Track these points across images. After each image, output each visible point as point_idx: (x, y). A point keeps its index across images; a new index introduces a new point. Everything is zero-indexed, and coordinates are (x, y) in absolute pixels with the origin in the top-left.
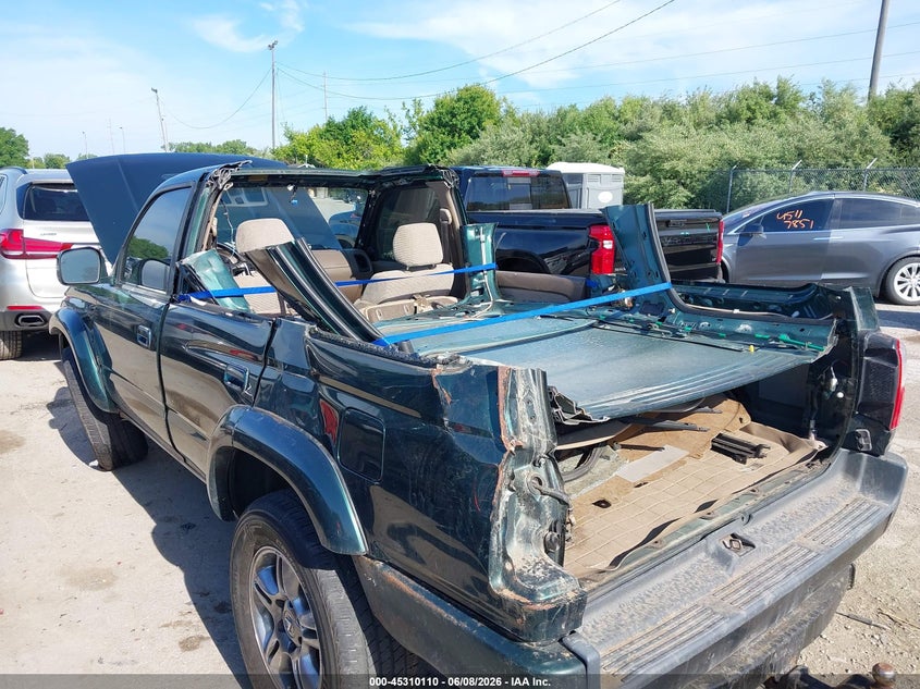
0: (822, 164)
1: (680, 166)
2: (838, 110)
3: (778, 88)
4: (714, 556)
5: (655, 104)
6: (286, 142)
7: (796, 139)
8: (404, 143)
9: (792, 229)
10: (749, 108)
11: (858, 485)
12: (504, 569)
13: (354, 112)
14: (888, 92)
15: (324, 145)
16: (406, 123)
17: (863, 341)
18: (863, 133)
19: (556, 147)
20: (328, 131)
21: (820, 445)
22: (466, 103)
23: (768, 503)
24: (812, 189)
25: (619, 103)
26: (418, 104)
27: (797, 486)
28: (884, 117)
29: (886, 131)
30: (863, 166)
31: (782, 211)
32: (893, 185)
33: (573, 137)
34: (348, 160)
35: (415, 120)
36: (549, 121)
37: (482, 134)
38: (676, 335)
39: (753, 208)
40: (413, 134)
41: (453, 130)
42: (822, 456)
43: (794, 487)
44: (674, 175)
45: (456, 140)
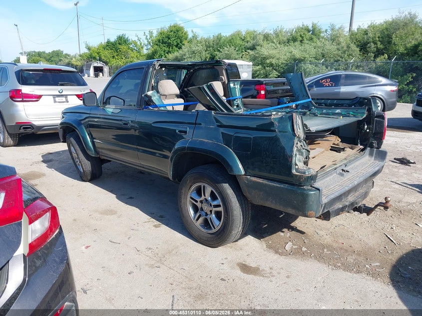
0: (332, 60)
1: (274, 61)
2: (337, 37)
3: (312, 27)
4: (338, 174)
5: (260, 34)
6: (86, 51)
7: (321, 49)
8: (145, 51)
9: (326, 86)
10: (301, 36)
11: (373, 158)
12: (296, 168)
13: (119, 36)
14: (358, 29)
15: (106, 53)
16: (146, 42)
17: (374, 113)
18: (348, 47)
19: (218, 53)
20: (108, 46)
21: (362, 147)
22: (174, 32)
23: (350, 162)
24: (329, 71)
25: (244, 33)
26: (151, 33)
27: (357, 158)
28: (356, 40)
29: (358, 46)
30: (349, 61)
31: (322, 79)
32: (361, 68)
33: (226, 48)
34: (117, 59)
35: (150, 40)
36: (213, 41)
37: (183, 47)
38: (315, 115)
39: (310, 78)
40: (149, 47)
41: (169, 45)
42: (362, 150)
43: (356, 159)
44: (271, 65)
45: (171, 49)
